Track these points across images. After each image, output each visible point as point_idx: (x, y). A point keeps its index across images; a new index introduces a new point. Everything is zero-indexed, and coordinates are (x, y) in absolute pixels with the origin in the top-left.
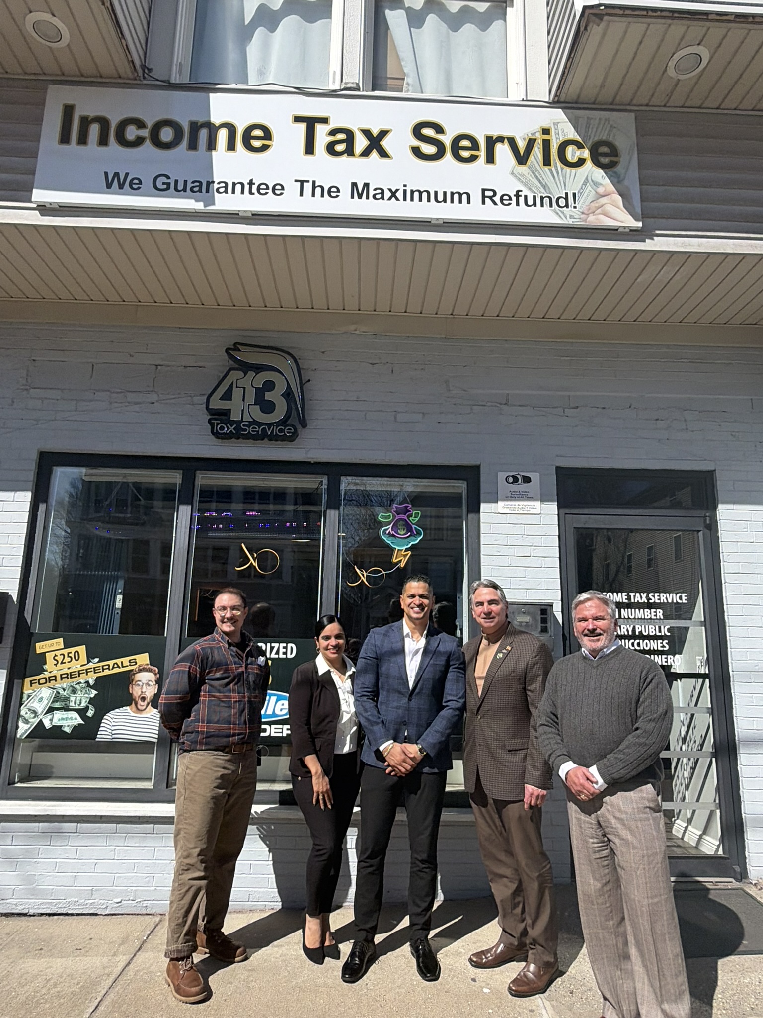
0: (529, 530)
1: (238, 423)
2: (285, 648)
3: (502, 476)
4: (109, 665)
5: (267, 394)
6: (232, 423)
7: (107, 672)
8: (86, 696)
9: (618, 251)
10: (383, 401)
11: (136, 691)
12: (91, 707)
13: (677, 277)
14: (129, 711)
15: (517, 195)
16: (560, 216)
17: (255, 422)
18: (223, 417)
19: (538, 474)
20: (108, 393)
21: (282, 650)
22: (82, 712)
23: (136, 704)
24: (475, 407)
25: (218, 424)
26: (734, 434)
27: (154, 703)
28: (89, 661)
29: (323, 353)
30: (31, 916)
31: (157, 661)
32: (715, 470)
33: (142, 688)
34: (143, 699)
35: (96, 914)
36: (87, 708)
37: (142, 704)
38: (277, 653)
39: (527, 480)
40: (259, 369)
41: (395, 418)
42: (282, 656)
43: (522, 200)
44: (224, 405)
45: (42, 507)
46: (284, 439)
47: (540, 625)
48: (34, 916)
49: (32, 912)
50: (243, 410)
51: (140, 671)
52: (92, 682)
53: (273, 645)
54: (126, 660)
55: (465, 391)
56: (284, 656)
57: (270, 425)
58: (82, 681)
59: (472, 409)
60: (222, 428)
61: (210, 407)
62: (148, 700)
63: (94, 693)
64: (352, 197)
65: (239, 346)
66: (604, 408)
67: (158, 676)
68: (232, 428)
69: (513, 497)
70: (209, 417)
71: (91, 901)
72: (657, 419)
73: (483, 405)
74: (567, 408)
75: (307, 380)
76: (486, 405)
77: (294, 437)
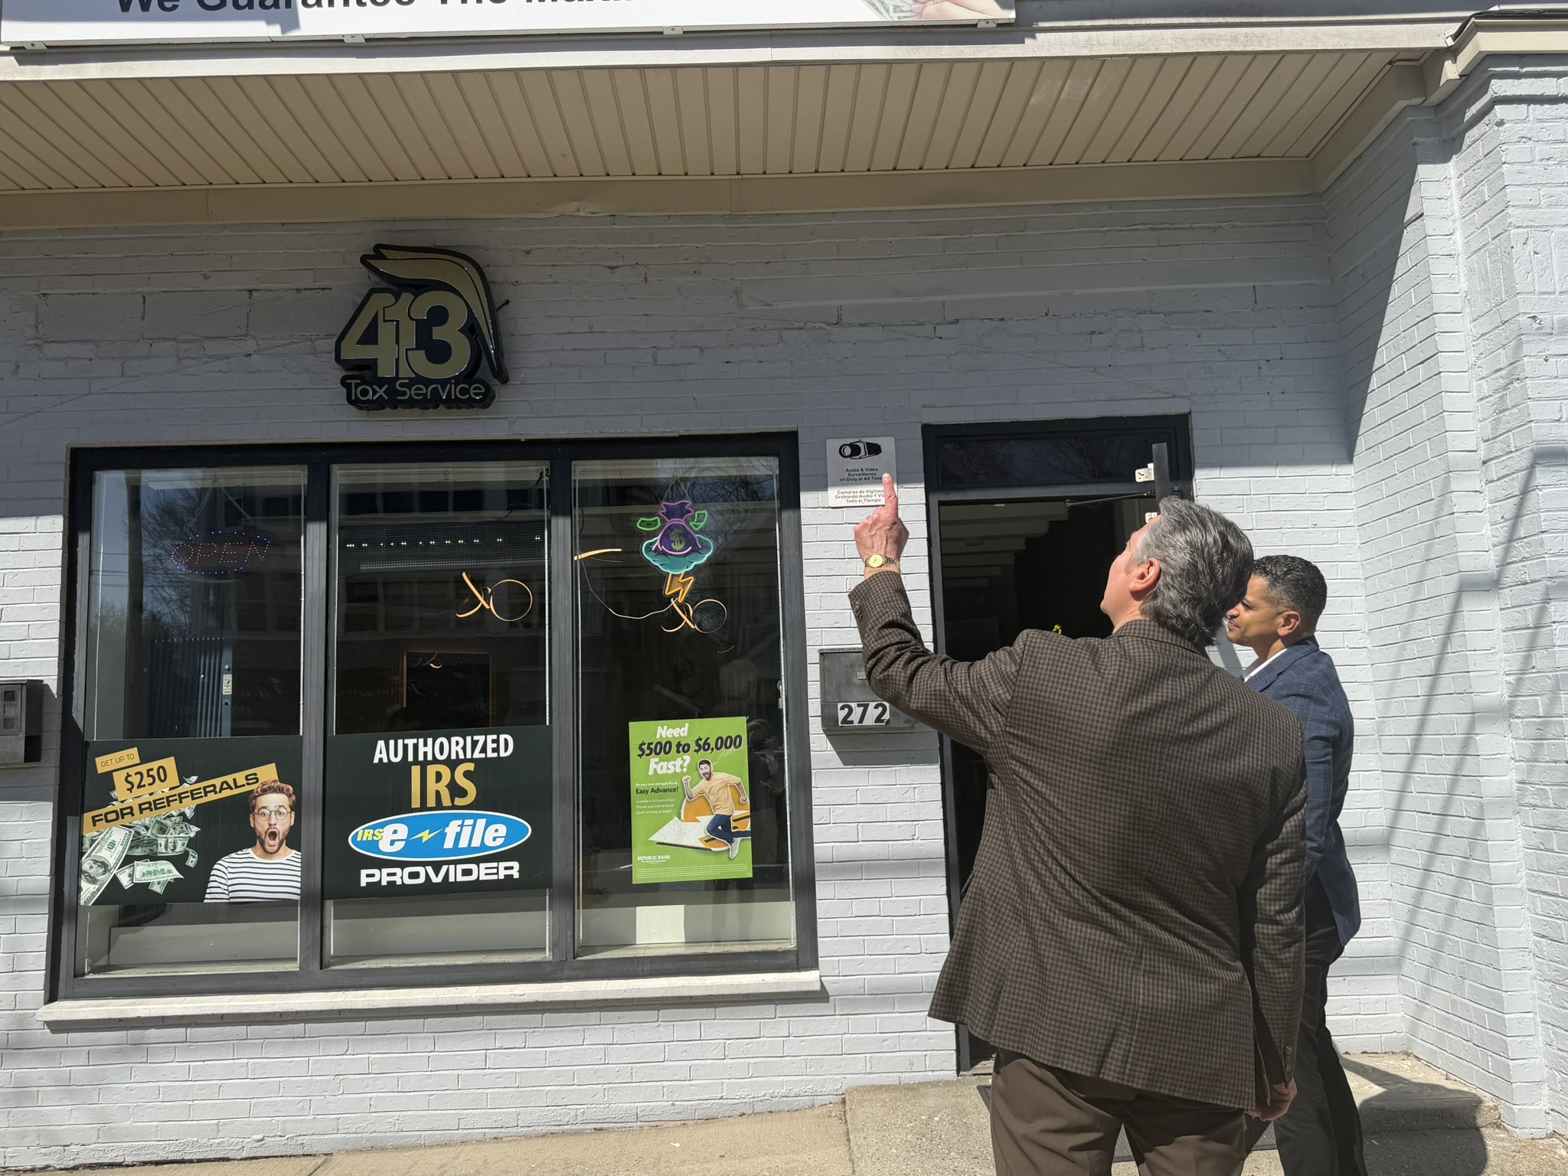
1: (391, 382)
2: (496, 741)
3: (833, 445)
4: (214, 786)
5: (435, 329)
6: (381, 382)
7: (212, 797)
8: (182, 835)
10: (635, 332)
11: (261, 824)
12: (191, 852)
13: (1096, 94)
14: (252, 855)
16: (877, 9)
17: (419, 379)
18: (367, 373)
19: (892, 439)
20: (173, 343)
21: (490, 746)
22: (178, 861)
23: (262, 844)
24: (785, 332)
25: (357, 385)
26: (1223, 348)
28: (182, 782)
29: (528, 252)
31: (290, 775)
32: (1190, 413)
34: (273, 835)
35: (228, 1159)
36: (185, 855)
37: (272, 842)
38: (484, 750)
39: (874, 449)
40: (418, 287)
41: (654, 358)
42: (491, 754)
44: (366, 353)
45: (83, 540)
46: (470, 403)
48: (133, 1166)
49: (129, 1160)
50: (397, 360)
51: (265, 791)
52: (189, 813)
53: (476, 738)
54: (240, 777)
55: (769, 305)
56: (495, 755)
57: (443, 383)
58: (174, 813)
59: (781, 336)
60: (365, 393)
61: (343, 357)
62: (281, 836)
63: (194, 830)
65: (384, 252)
66: (1002, 319)
67: (294, 798)
68: (381, 392)
69: (853, 478)
70: (344, 373)
71: (217, 1141)
72: (1093, 333)
73: (799, 329)
74: (940, 324)
75: (504, 301)
76: (802, 329)
77: (487, 400)
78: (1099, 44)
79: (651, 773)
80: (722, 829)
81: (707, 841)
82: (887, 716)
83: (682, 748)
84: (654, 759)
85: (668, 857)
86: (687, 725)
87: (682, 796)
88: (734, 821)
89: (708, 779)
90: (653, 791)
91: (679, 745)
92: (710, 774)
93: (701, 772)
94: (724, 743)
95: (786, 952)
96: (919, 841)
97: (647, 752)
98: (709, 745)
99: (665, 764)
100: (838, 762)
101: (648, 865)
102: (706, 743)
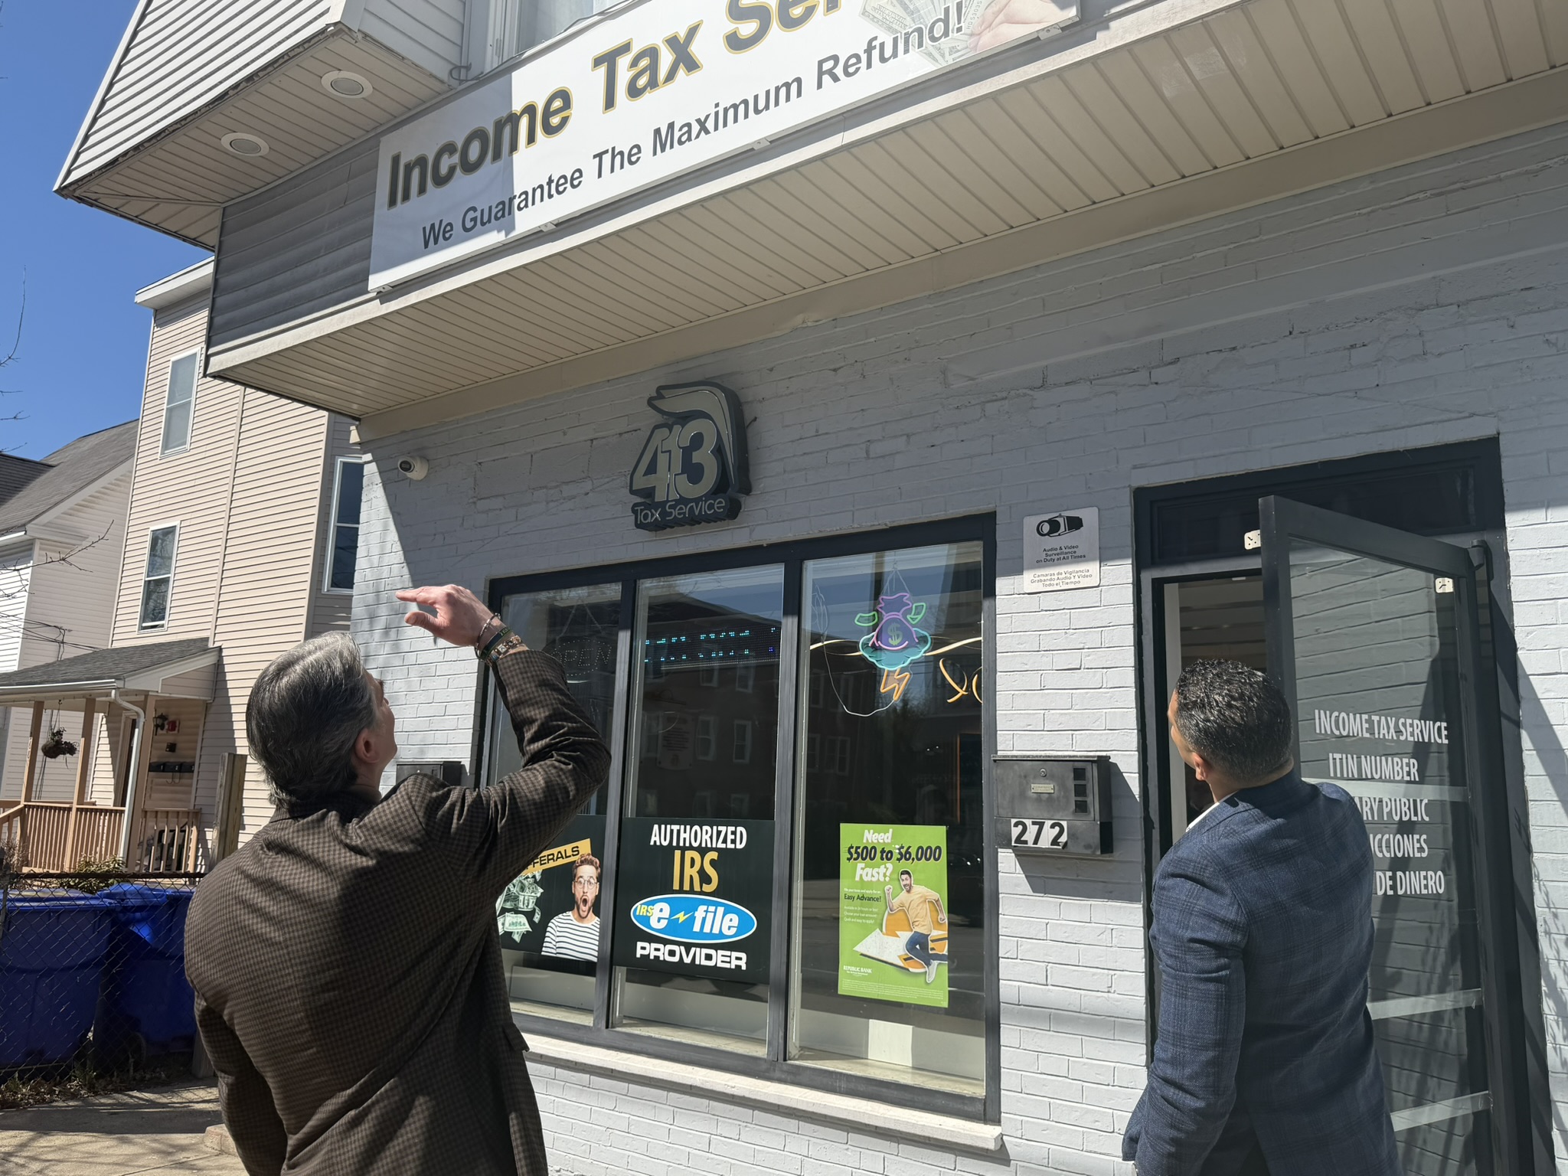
0: (1081, 619)
1: (663, 504)
2: (734, 833)
3: (1031, 523)
4: (553, 854)
5: (694, 454)
6: (657, 506)
7: (552, 864)
8: (533, 894)
9: (1057, 75)
10: (851, 429)
11: (578, 891)
14: (572, 918)
15: (869, 51)
16: (934, 57)
17: (682, 500)
18: (648, 499)
19: (1096, 509)
20: (545, 490)
21: (730, 837)
22: (529, 915)
23: (579, 909)
24: (988, 405)
25: (642, 510)
26: (1552, 338)
27: (596, 909)
29: (771, 370)
32: (1498, 434)
33: (584, 887)
34: (585, 901)
37: (584, 908)
38: (725, 841)
39: (1075, 524)
41: (867, 452)
42: (730, 846)
43: (876, 54)
44: (649, 482)
46: (715, 518)
47: (1073, 798)
50: (668, 485)
51: (583, 863)
53: (720, 828)
54: (568, 847)
55: (973, 379)
56: (733, 846)
57: (697, 500)
59: (983, 410)
60: (646, 517)
61: (634, 488)
62: (591, 903)
64: (655, 153)
65: (663, 392)
66: (1234, 349)
67: (599, 870)
68: (657, 515)
69: (1052, 559)
70: (634, 501)
73: (1003, 399)
74: (1158, 366)
75: (753, 418)
76: (1006, 398)
79: (857, 878)
81: (905, 960)
82: (1064, 839)
83: (887, 855)
84: (860, 864)
85: (870, 971)
86: (891, 830)
87: (884, 908)
88: (932, 941)
89: (909, 891)
90: (858, 898)
91: (883, 851)
92: (910, 886)
93: (902, 883)
94: (927, 853)
96: (1116, 995)
97: (855, 856)
98: (910, 854)
99: (869, 870)
101: (851, 976)
102: (907, 852)
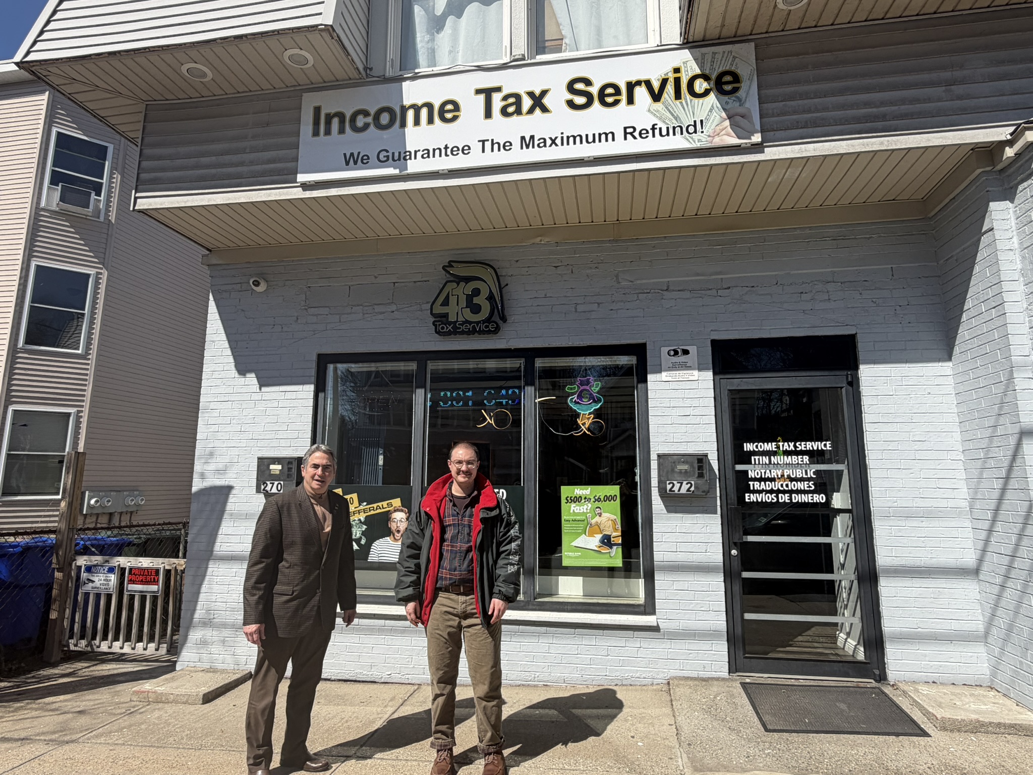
0: (688, 394)
1: (454, 323)
3: (664, 350)
4: (373, 507)
5: (474, 298)
6: (450, 323)
7: (372, 512)
8: (359, 529)
9: (743, 164)
10: (565, 296)
11: (393, 526)
12: (363, 537)
13: (803, 175)
14: (389, 540)
15: (653, 129)
16: (689, 141)
17: (467, 322)
18: (444, 319)
19: (695, 347)
20: (361, 307)
22: (357, 541)
23: (394, 535)
24: (641, 295)
25: (439, 325)
26: (874, 300)
28: (360, 505)
29: (517, 261)
30: (332, 681)
31: (407, 504)
32: (856, 334)
33: (397, 524)
34: (398, 531)
35: (375, 682)
36: (360, 539)
37: (398, 535)
39: (686, 352)
40: (467, 279)
41: (576, 309)
43: (657, 132)
44: (444, 310)
45: (321, 395)
46: (489, 332)
47: (697, 472)
48: (334, 681)
49: (333, 678)
50: (457, 313)
51: (395, 511)
52: (363, 520)
54: (385, 503)
55: (632, 282)
57: (477, 323)
58: (356, 519)
59: (638, 297)
60: (443, 328)
61: (434, 312)
62: (402, 532)
63: (365, 527)
64: (522, 148)
65: (452, 264)
66: (753, 287)
67: (408, 514)
68: (450, 328)
69: (674, 367)
70: (434, 319)
71: (371, 673)
72: (802, 293)
73: (647, 293)
74: (720, 289)
75: (505, 284)
76: (649, 293)
77: (497, 330)
78: (806, 150)
79: (572, 511)
80: (607, 541)
81: (599, 547)
82: (693, 489)
83: (587, 499)
84: (573, 505)
85: (580, 554)
86: (589, 489)
87: (587, 524)
88: (613, 537)
89: (600, 516)
90: (572, 520)
91: (585, 498)
92: (601, 513)
93: (596, 513)
94: (608, 498)
95: (639, 605)
96: (709, 554)
97: (570, 501)
98: (600, 499)
99: (578, 508)
100: (665, 511)
101: (570, 557)
102: (599, 498)
